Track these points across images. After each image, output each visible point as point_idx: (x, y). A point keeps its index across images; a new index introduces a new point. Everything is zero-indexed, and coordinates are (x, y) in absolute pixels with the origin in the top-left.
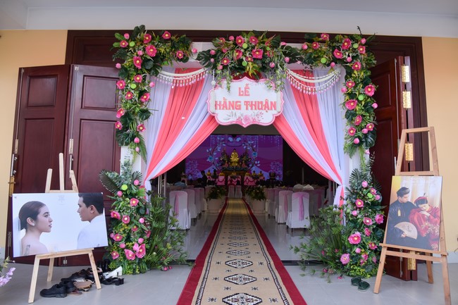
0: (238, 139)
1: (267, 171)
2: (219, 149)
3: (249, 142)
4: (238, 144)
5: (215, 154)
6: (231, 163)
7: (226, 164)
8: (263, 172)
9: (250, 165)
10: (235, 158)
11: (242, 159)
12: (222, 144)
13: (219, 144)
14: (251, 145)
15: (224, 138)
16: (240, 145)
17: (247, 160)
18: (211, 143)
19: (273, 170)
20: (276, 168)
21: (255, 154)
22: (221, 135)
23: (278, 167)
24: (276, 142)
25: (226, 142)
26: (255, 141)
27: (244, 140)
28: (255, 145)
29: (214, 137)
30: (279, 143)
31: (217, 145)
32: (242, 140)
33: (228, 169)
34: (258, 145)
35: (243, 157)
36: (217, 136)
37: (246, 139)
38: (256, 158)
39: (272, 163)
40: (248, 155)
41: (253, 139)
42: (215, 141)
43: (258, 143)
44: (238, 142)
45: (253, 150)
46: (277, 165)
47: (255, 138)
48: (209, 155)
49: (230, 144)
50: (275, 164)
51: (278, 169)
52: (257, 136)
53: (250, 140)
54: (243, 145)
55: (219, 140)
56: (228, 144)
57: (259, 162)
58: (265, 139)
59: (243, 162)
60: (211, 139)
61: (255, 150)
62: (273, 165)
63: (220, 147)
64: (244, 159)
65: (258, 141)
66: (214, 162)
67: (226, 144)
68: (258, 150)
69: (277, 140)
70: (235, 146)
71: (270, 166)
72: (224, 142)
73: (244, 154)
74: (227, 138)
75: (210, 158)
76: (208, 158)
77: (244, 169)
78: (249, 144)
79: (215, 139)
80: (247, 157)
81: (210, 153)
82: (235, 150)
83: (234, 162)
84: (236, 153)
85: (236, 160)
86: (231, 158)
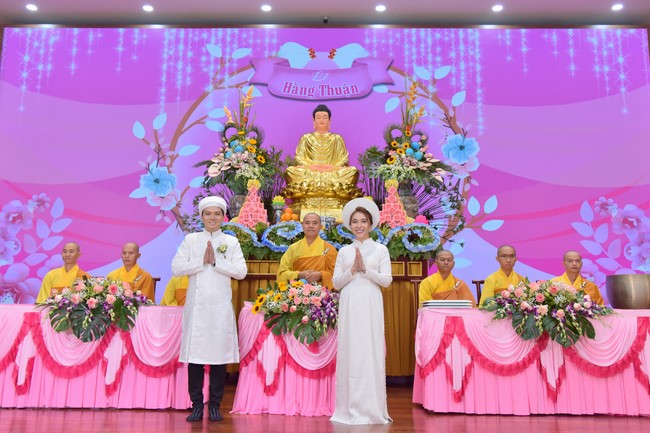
0: (348, 54)
2: (216, 113)
3: (422, 73)
4: (344, 86)
5: (187, 150)
7: (252, 208)
10: (320, 168)
11: (382, 168)
12: (237, 86)
13: (216, 88)
14: (432, 89)
15: (255, 46)
16: (361, 88)
17: (418, 170)
18: (164, 79)
19: (593, 258)
20: (617, 243)
21: (462, 148)
22: (236, 30)
23: (633, 236)
24: (606, 69)
25: (266, 72)
26: (463, 66)
27: (382, 56)
28: (458, 90)
29: (186, 43)
30: (622, 76)
31: (203, 96)
32: (370, 58)
33: (260, 245)
34: (479, 91)
35: (388, 156)
36: (205, 35)
37: (399, 50)
38: (468, 180)
39: (587, 212)
40: (424, 143)
41: (444, 54)
42: (189, 69)
43: (479, 80)
44: (345, 71)
45: (450, 122)
46: (626, 221)
47: (462, 47)
48: (149, 159)
49: (288, 86)
50: (608, 220)
51: (635, 250)
52: (474, 34)
53: (425, 57)
54: (382, 89)
55: (222, 61)
56: (279, 85)
57: (491, 205)
58: (524, 49)
59: (392, 184)
60: (165, 56)
61: (460, 125)
62: (595, 225)
63: (221, 107)
64: (394, 166)
65: (482, 62)
66: (178, 205)
67: (266, 85)
68: (481, 120)
69: (610, 60)
70: (326, 95)
71: (573, 231)
72: (250, 74)
73: (396, 133)
74: (271, 47)
75: (157, 181)
76: (142, 182)
77: (405, 240)
78: (422, 83)
79: (190, 54)
80: (419, 154)
81: (153, 146)
82: (326, 113)
83: (321, 194)
84: (333, 138)
85: (334, 180)
86: (291, 169)
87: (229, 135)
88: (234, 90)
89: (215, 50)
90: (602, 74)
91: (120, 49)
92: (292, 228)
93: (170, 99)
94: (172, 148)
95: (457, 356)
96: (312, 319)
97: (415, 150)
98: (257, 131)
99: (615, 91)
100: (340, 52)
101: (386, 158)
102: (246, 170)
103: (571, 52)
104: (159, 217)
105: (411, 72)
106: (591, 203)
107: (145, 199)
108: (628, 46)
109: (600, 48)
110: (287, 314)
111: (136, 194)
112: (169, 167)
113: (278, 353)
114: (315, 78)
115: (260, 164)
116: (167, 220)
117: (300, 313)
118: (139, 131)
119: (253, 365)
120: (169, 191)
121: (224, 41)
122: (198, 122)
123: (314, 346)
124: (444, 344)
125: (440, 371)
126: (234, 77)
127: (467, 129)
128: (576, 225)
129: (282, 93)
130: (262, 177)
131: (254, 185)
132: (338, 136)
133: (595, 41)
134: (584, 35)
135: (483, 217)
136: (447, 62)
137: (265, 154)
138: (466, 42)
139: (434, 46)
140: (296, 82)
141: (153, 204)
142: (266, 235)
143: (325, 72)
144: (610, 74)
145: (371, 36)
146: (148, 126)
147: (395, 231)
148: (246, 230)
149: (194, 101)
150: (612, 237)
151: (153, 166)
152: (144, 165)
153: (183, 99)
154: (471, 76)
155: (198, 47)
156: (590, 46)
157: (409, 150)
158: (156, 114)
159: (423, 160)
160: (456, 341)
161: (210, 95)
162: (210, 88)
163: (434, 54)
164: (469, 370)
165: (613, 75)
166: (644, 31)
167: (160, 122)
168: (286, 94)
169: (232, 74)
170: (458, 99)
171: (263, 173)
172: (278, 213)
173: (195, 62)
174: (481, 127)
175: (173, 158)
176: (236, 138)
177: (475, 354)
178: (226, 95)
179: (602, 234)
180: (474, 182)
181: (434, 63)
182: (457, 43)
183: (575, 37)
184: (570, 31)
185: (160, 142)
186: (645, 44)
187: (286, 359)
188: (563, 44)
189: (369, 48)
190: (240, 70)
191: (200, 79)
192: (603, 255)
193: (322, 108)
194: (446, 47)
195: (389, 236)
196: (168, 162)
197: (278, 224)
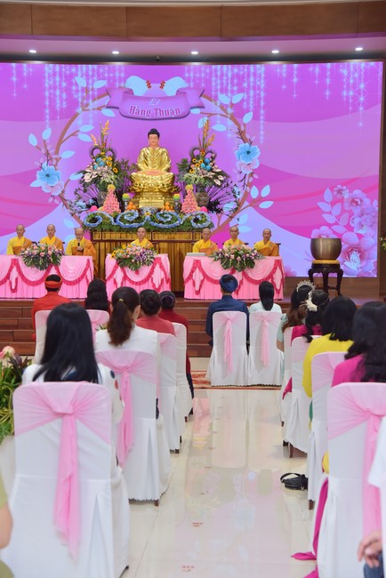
0: (173, 85)
1: (303, 231)
2: (85, 130)
3: (224, 99)
4: (172, 109)
5: (66, 154)
6: (137, 194)
7: (110, 202)
8: (279, 235)
9: (228, 207)
10: (152, 173)
11: (186, 175)
12: (99, 109)
13: (84, 110)
14: (230, 111)
15: (109, 79)
16: (182, 110)
17: (206, 178)
18: (47, 103)
19: (329, 225)
20: (346, 216)
21: (248, 152)
22: (95, 66)
23: (357, 211)
24: (351, 93)
25: (117, 98)
26: (252, 93)
27: (197, 87)
28: (248, 111)
29: (61, 76)
30: (362, 99)
31: (76, 115)
32: (189, 88)
33: (115, 224)
34: (262, 112)
35: (190, 168)
36: (74, 70)
37: (208, 81)
38: (251, 175)
39: (328, 195)
40: (213, 158)
41: (239, 84)
42: (64, 96)
43: (262, 103)
44: (171, 97)
45: (241, 134)
46: (353, 201)
47: (252, 79)
48: (41, 160)
49: (132, 109)
50: (342, 201)
51: (357, 220)
52: (261, 68)
53: (227, 87)
54: (196, 111)
55: (86, 90)
56: (127, 109)
57: (266, 191)
58: (295, 80)
59: (189, 187)
60: (47, 85)
61: (248, 136)
62: (333, 204)
63: (88, 124)
64: (193, 175)
65: (265, 90)
66: (63, 192)
67: (118, 108)
68: (262, 133)
69: (355, 86)
70: (158, 115)
71: (318, 208)
72: (106, 100)
73: (196, 153)
74: (120, 81)
75: (48, 175)
76: (38, 176)
77: (192, 221)
78: (223, 107)
79: (64, 84)
80: (209, 167)
81: (43, 151)
82: (156, 135)
83: (151, 190)
84: (160, 151)
85: (159, 182)
86: (134, 174)
87: (95, 153)
88: (96, 112)
89: (81, 81)
90: (348, 97)
91: (14, 79)
92: (132, 215)
93: (53, 118)
94: (57, 153)
95: (198, 276)
96: (136, 261)
97: (206, 164)
98: (112, 151)
99: (355, 110)
100: (168, 83)
101: (189, 169)
102: (107, 178)
103: (328, 81)
104: (51, 200)
105: (216, 98)
106: (332, 189)
107: (41, 187)
108: (368, 75)
109: (348, 77)
110: (126, 259)
111: (35, 184)
112: (55, 166)
113: (122, 275)
114: (151, 103)
115: (115, 174)
116: (56, 201)
117: (131, 258)
118: (33, 140)
119: (112, 280)
120: (56, 182)
121: (87, 75)
122: (73, 135)
123: (137, 272)
124: (192, 272)
125: (190, 282)
126: (96, 102)
127: (252, 139)
128: (321, 204)
129: (129, 114)
130: (116, 182)
131: (111, 188)
132: (164, 150)
133: (345, 72)
134: (338, 68)
135: (260, 199)
136: (241, 90)
137: (118, 166)
138: (255, 74)
139: (232, 78)
140: (138, 106)
141: (46, 191)
142: (118, 218)
143: (158, 98)
144: (354, 97)
145: (189, 71)
146: (39, 137)
147: (188, 216)
148: (107, 215)
149: (69, 119)
150: (343, 211)
151: (44, 165)
152: (39, 164)
153: (61, 118)
154: (257, 101)
155: (69, 78)
156: (341, 76)
157: (203, 165)
158: (44, 129)
159: (211, 170)
160: (197, 270)
161: (80, 116)
162: (79, 110)
163: (233, 85)
164: (202, 282)
165: (355, 98)
166: (381, 63)
167: (47, 134)
168: (131, 115)
169: (94, 100)
170: (248, 118)
171: (116, 179)
172: (126, 203)
173: (68, 90)
174: (262, 138)
175: (57, 160)
176: (100, 156)
177: (205, 275)
178: (91, 116)
179: (337, 209)
180: (255, 176)
181: (232, 92)
182: (249, 76)
183: (332, 70)
184: (329, 65)
185: (48, 148)
186: (380, 73)
187: (125, 277)
188: (323, 75)
189: (188, 80)
190: (99, 97)
191: (73, 103)
192: (336, 224)
193: (154, 131)
194: (240, 78)
195: (184, 219)
196: (54, 162)
197: (125, 212)
